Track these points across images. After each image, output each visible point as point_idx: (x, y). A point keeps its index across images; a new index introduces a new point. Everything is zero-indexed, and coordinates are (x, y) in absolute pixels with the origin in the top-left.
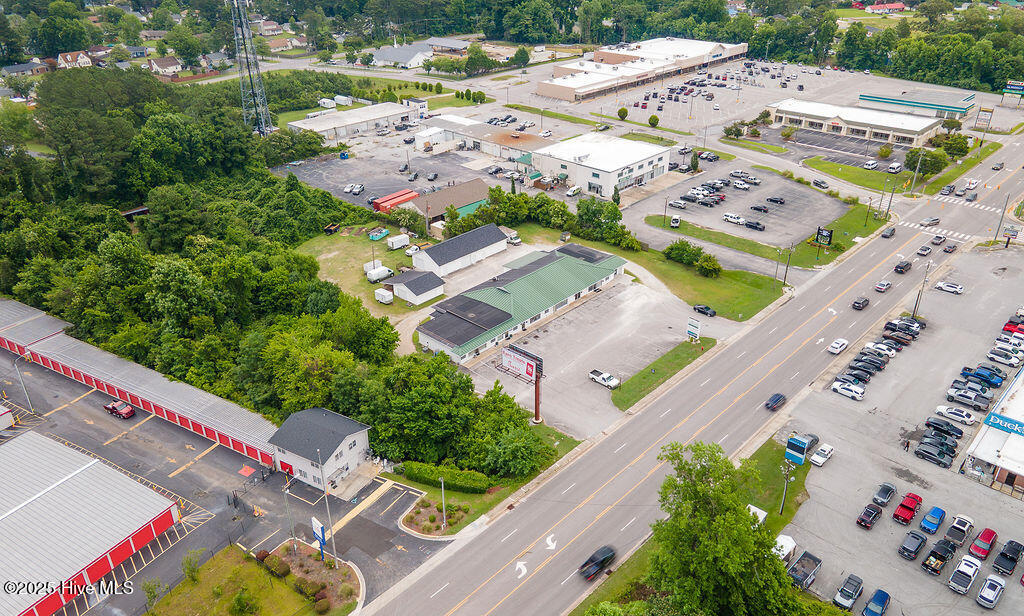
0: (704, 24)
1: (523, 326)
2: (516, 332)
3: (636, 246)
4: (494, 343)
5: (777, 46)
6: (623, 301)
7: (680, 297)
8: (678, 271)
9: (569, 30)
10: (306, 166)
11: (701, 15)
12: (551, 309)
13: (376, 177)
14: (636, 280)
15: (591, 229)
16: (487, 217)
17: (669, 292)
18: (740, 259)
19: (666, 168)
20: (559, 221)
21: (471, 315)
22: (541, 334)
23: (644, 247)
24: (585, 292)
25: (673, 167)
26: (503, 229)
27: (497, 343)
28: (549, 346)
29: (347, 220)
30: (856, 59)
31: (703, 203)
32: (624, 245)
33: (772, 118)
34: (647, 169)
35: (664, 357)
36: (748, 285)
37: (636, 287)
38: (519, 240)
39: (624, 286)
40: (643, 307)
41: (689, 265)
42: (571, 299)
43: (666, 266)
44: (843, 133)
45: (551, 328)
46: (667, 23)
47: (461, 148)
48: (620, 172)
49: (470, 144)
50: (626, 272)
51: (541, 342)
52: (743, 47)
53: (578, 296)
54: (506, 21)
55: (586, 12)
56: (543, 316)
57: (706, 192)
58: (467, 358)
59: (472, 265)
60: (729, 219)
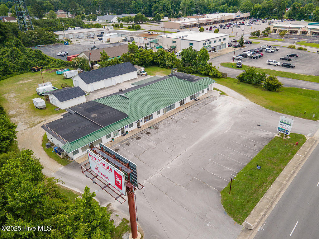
0: (231, 7)
1: (138, 124)
2: (132, 129)
3: (219, 75)
4: (110, 139)
5: (262, 13)
6: (216, 107)
7: (257, 103)
8: (250, 88)
9: (177, 13)
10: (44, 46)
11: (230, 4)
12: (162, 111)
13: (77, 50)
14: (223, 93)
15: (190, 66)
16: (126, 59)
17: (248, 100)
18: (288, 81)
19: (227, 45)
20: (170, 63)
21: (94, 115)
22: (152, 131)
23: (224, 76)
24: (188, 100)
25: (230, 46)
26: (136, 67)
27: (113, 139)
28: (158, 141)
29: (49, 66)
30: (297, 16)
31: (251, 58)
32: (211, 74)
33: (271, 30)
34: (218, 43)
35: (262, 151)
36: (304, 95)
37: (223, 98)
38: (146, 73)
39: (215, 97)
40: (232, 110)
41: (257, 84)
42: (178, 104)
43: (241, 86)
44: (308, 34)
45: (161, 126)
46: (216, 8)
47: (125, 40)
48: (204, 42)
49: (129, 39)
50: (215, 89)
51: (152, 137)
52: (248, 14)
53: (182, 103)
54: (153, 8)
55: (184, 5)
56: (155, 116)
57: (251, 53)
58: (81, 153)
59: (113, 86)
60: (271, 63)
